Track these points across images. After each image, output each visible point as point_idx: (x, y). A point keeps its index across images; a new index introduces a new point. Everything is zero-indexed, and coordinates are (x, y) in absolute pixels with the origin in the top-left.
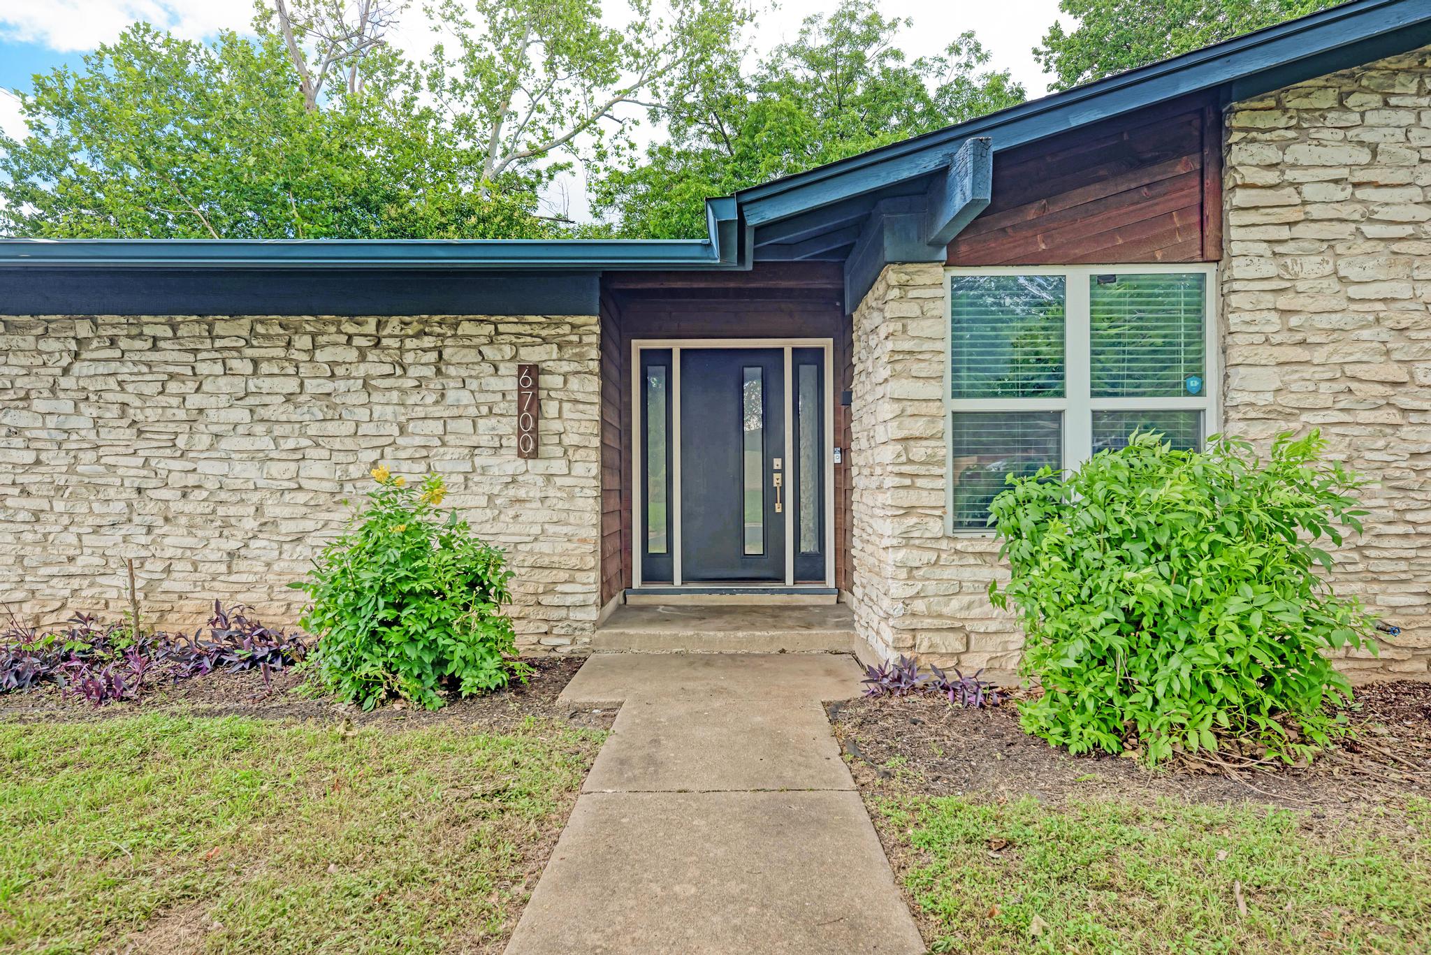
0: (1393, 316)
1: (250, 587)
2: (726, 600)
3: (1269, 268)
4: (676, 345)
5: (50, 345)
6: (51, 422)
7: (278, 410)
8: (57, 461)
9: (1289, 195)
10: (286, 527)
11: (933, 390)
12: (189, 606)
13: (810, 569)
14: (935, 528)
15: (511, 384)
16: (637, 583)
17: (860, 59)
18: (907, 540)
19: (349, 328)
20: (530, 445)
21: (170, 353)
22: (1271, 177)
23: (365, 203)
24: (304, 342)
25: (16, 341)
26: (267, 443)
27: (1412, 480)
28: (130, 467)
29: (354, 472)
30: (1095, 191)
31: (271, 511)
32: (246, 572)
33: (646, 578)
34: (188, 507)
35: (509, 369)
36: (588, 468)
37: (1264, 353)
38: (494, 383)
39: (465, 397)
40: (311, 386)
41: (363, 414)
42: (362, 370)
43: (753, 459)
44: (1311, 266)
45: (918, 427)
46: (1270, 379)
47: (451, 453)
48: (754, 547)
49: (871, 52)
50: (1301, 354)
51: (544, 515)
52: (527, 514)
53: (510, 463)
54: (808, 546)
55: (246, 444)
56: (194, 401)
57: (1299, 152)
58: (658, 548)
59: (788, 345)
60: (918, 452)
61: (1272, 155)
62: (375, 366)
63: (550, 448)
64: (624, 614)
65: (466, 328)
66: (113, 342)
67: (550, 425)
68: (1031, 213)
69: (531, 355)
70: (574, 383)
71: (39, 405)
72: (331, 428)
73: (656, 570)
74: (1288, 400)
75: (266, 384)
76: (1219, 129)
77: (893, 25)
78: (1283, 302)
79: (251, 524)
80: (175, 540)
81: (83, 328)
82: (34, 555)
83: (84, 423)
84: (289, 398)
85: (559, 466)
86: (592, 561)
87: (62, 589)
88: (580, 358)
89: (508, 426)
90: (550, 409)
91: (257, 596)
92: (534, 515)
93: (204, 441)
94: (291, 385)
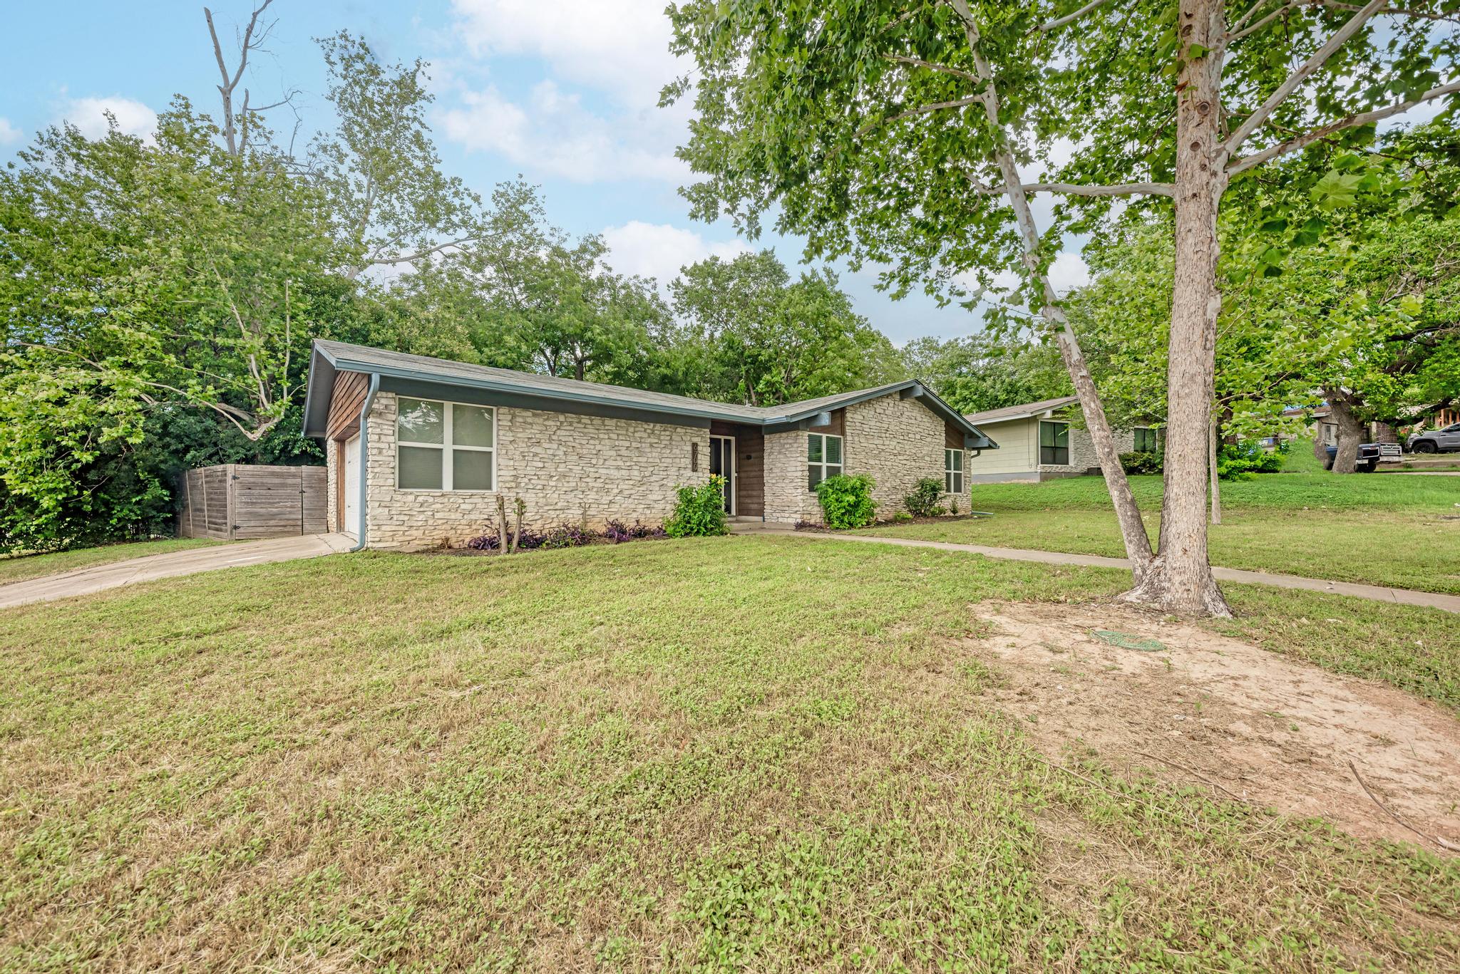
1: (616, 513)
3: (851, 438)
5: (550, 423)
6: (549, 452)
7: (624, 452)
8: (551, 467)
10: (626, 493)
12: (597, 520)
14: (807, 491)
15: (689, 449)
18: (803, 494)
19: (645, 425)
20: (695, 469)
21: (591, 430)
24: (631, 430)
25: (536, 420)
26: (620, 463)
28: (577, 470)
29: (647, 474)
31: (622, 487)
32: (614, 508)
34: (596, 485)
35: (689, 444)
38: (685, 448)
39: (677, 452)
40: (634, 445)
41: (649, 455)
42: (649, 440)
44: (856, 439)
47: (673, 469)
53: (689, 473)
55: (614, 463)
56: (598, 447)
60: (805, 474)
62: (653, 440)
63: (699, 468)
65: (678, 429)
66: (571, 424)
67: (699, 462)
69: (695, 440)
70: (705, 450)
71: (545, 445)
72: (640, 459)
74: (854, 466)
75: (621, 443)
78: (853, 445)
79: (616, 491)
80: (592, 496)
81: (562, 418)
82: (542, 501)
83: (561, 453)
84: (627, 448)
85: (700, 474)
87: (553, 514)
88: (705, 442)
89: (689, 461)
90: (699, 457)
91: (617, 516)
93: (601, 461)
94: (628, 444)
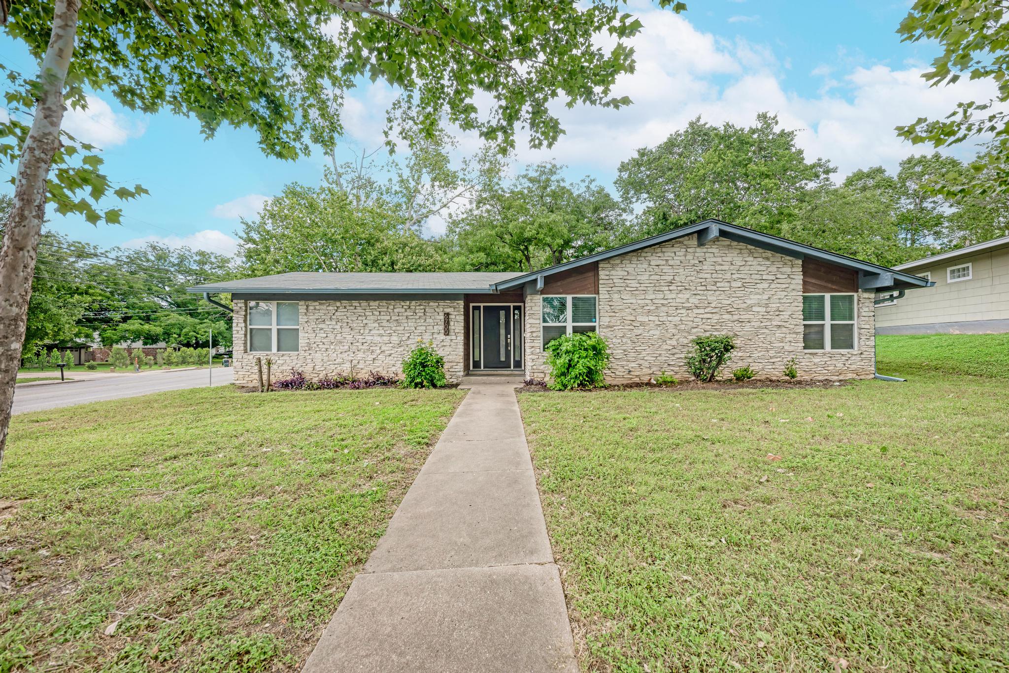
0: (633, 307)
2: (495, 373)
3: (607, 296)
4: (482, 305)
5: (330, 308)
6: (331, 327)
7: (385, 324)
8: (331, 337)
9: (611, 281)
10: (387, 352)
11: (538, 322)
12: (364, 371)
13: (518, 364)
14: (538, 351)
15: (442, 317)
16: (471, 368)
17: (548, 180)
18: (532, 353)
19: (403, 304)
20: (447, 332)
21: (359, 310)
22: (607, 278)
23: (369, 243)
25: (322, 307)
26: (382, 332)
27: (636, 340)
28: (349, 338)
29: (404, 339)
30: (572, 279)
31: (383, 348)
32: (377, 363)
33: (474, 367)
34: (363, 347)
35: (442, 314)
36: (461, 338)
37: (606, 314)
38: (438, 317)
39: (431, 321)
40: (393, 318)
41: (406, 325)
42: (406, 314)
43: (503, 332)
44: (616, 296)
45: (534, 330)
46: (608, 319)
47: (427, 334)
48: (503, 359)
49: (553, 178)
50: (613, 314)
51: (450, 349)
52: (446, 349)
53: (442, 337)
54: (517, 358)
55: (377, 332)
56: (365, 322)
57: (613, 272)
58: (477, 359)
59: (512, 305)
60: (534, 335)
61: (608, 273)
62: (409, 313)
63: (452, 333)
64: (468, 375)
65: (431, 304)
66: (345, 307)
67: (452, 327)
68: (559, 284)
69: (447, 310)
70: (457, 317)
71: (328, 323)
72: (398, 328)
73: (477, 365)
74: (611, 324)
75: (382, 317)
76: (598, 268)
77: (561, 168)
78: (610, 303)
79: (379, 351)
80: (360, 355)
81: (338, 304)
82: (326, 359)
83: (338, 327)
84: (388, 321)
85: (454, 337)
86: (462, 361)
87: (333, 367)
88: (459, 311)
89: (442, 328)
90: (452, 323)
91: (379, 369)
92: (448, 349)
93: (367, 331)
94: (388, 318)
